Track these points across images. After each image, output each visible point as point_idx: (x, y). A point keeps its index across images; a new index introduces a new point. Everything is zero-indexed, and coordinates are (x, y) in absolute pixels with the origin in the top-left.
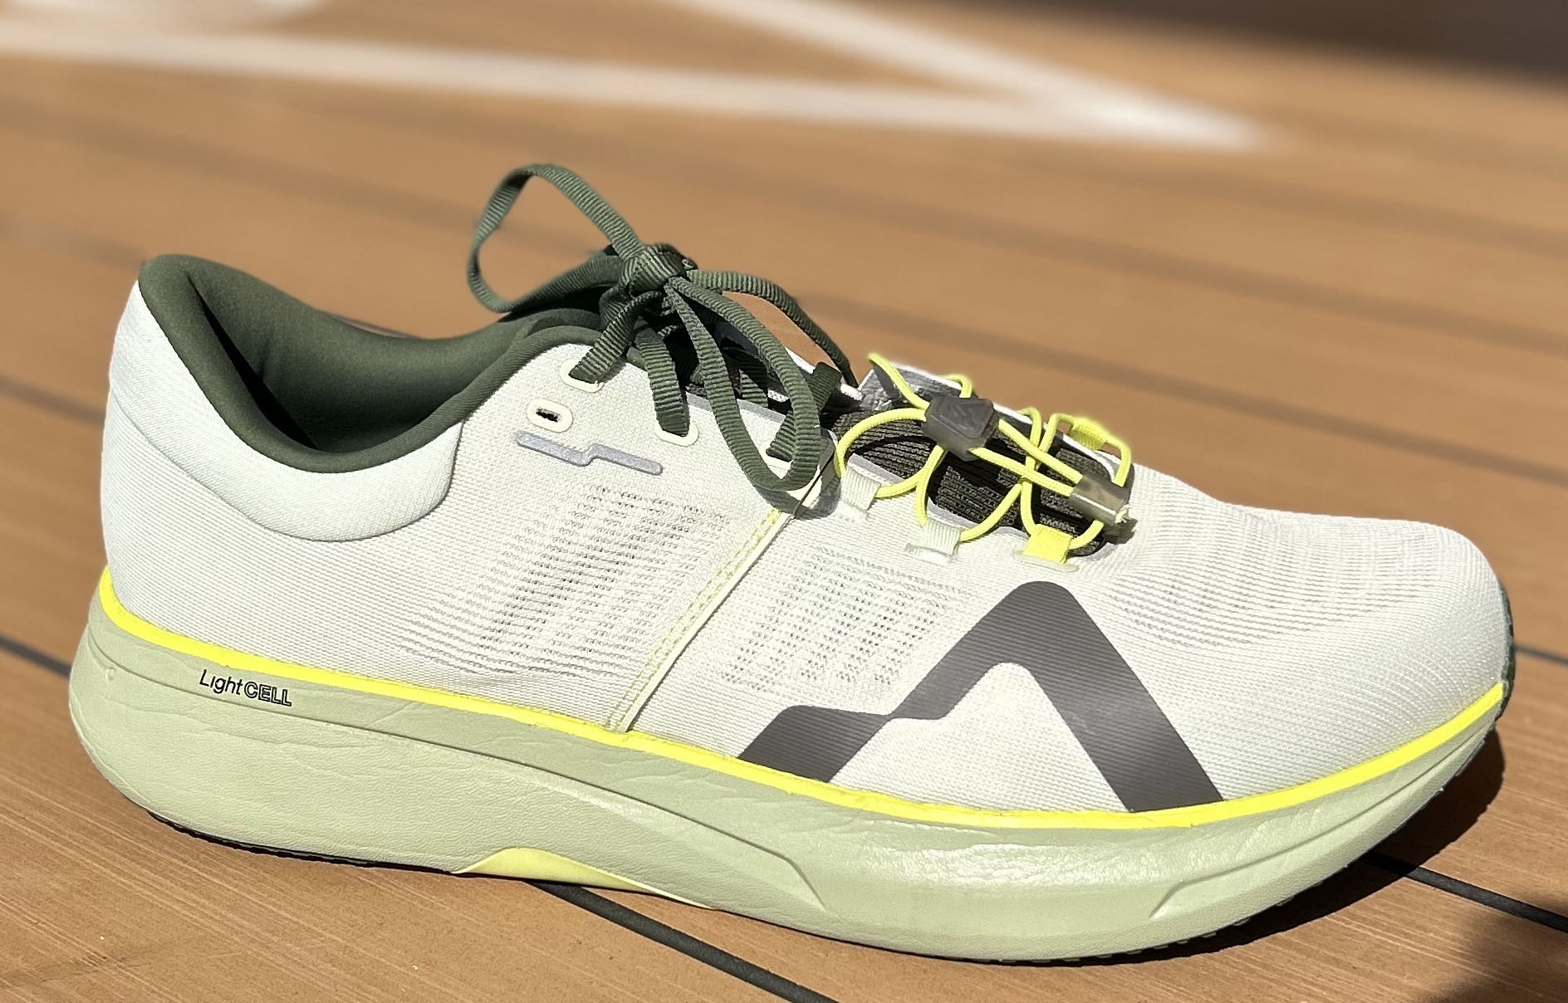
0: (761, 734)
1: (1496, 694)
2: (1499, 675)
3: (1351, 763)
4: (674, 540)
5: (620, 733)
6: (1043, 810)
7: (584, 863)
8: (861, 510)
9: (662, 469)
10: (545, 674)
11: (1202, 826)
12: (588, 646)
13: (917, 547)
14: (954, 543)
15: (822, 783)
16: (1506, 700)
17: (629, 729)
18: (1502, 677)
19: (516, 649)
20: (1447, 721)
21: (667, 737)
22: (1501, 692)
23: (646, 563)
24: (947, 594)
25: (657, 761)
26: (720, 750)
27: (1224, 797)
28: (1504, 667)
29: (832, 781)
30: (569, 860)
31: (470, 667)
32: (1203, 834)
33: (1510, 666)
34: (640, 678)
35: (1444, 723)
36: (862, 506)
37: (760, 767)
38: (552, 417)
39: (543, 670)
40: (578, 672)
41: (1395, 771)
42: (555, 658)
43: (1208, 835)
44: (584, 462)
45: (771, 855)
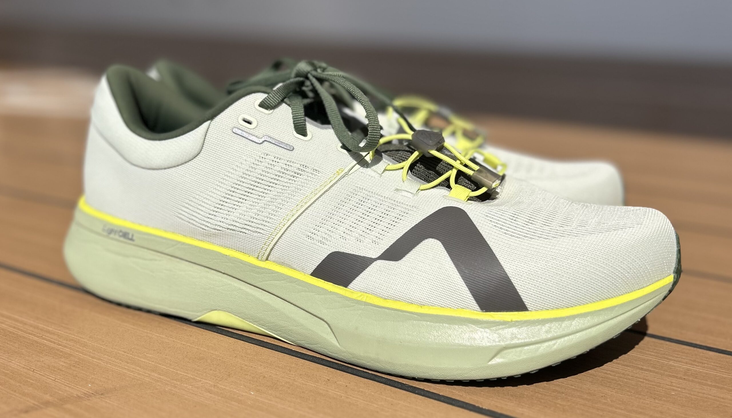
0: (320, 263)
1: (670, 279)
2: (672, 271)
3: (594, 300)
4: (295, 179)
5: (263, 261)
6: (441, 307)
7: (244, 319)
8: (379, 174)
9: (293, 149)
10: (234, 232)
11: (517, 322)
12: (252, 220)
13: (400, 190)
14: (417, 189)
15: (344, 288)
16: (675, 283)
17: (267, 259)
18: (674, 272)
19: (223, 220)
20: (644, 287)
21: (282, 264)
22: (673, 278)
23: (281, 187)
24: (409, 208)
25: (276, 275)
26: (302, 271)
27: (529, 309)
28: (675, 268)
29: (348, 287)
30: (238, 317)
31: (204, 227)
32: (518, 326)
33: (678, 268)
34: (272, 236)
35: (642, 288)
36: (379, 172)
37: (319, 279)
38: (249, 123)
39: (233, 230)
40: (247, 232)
41: (615, 307)
42: (237, 224)
43: (519, 326)
44: (260, 142)
45: (319, 319)
